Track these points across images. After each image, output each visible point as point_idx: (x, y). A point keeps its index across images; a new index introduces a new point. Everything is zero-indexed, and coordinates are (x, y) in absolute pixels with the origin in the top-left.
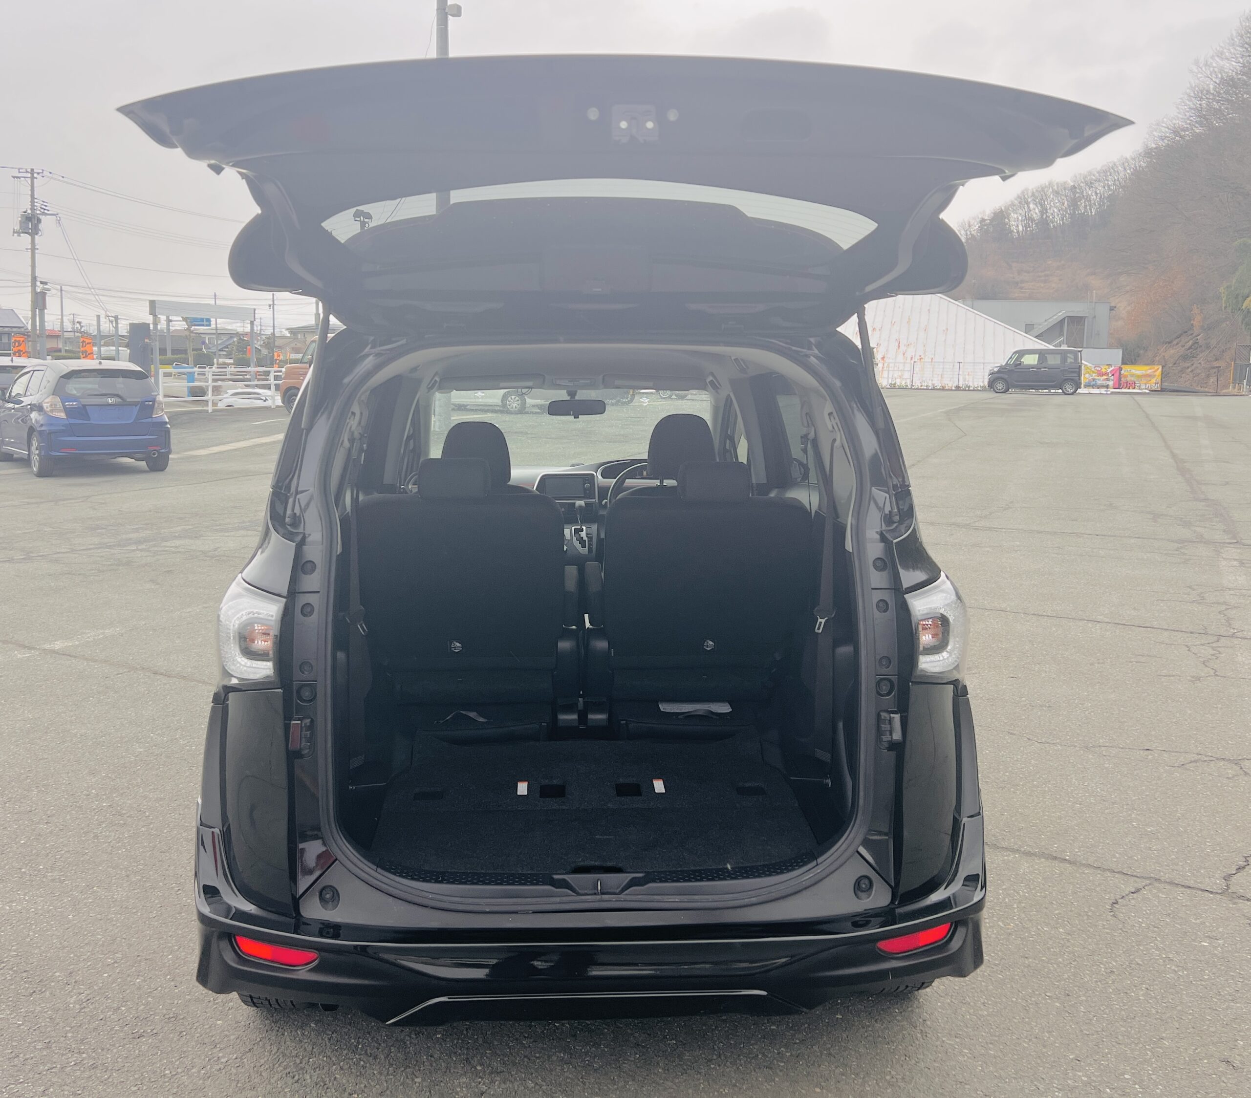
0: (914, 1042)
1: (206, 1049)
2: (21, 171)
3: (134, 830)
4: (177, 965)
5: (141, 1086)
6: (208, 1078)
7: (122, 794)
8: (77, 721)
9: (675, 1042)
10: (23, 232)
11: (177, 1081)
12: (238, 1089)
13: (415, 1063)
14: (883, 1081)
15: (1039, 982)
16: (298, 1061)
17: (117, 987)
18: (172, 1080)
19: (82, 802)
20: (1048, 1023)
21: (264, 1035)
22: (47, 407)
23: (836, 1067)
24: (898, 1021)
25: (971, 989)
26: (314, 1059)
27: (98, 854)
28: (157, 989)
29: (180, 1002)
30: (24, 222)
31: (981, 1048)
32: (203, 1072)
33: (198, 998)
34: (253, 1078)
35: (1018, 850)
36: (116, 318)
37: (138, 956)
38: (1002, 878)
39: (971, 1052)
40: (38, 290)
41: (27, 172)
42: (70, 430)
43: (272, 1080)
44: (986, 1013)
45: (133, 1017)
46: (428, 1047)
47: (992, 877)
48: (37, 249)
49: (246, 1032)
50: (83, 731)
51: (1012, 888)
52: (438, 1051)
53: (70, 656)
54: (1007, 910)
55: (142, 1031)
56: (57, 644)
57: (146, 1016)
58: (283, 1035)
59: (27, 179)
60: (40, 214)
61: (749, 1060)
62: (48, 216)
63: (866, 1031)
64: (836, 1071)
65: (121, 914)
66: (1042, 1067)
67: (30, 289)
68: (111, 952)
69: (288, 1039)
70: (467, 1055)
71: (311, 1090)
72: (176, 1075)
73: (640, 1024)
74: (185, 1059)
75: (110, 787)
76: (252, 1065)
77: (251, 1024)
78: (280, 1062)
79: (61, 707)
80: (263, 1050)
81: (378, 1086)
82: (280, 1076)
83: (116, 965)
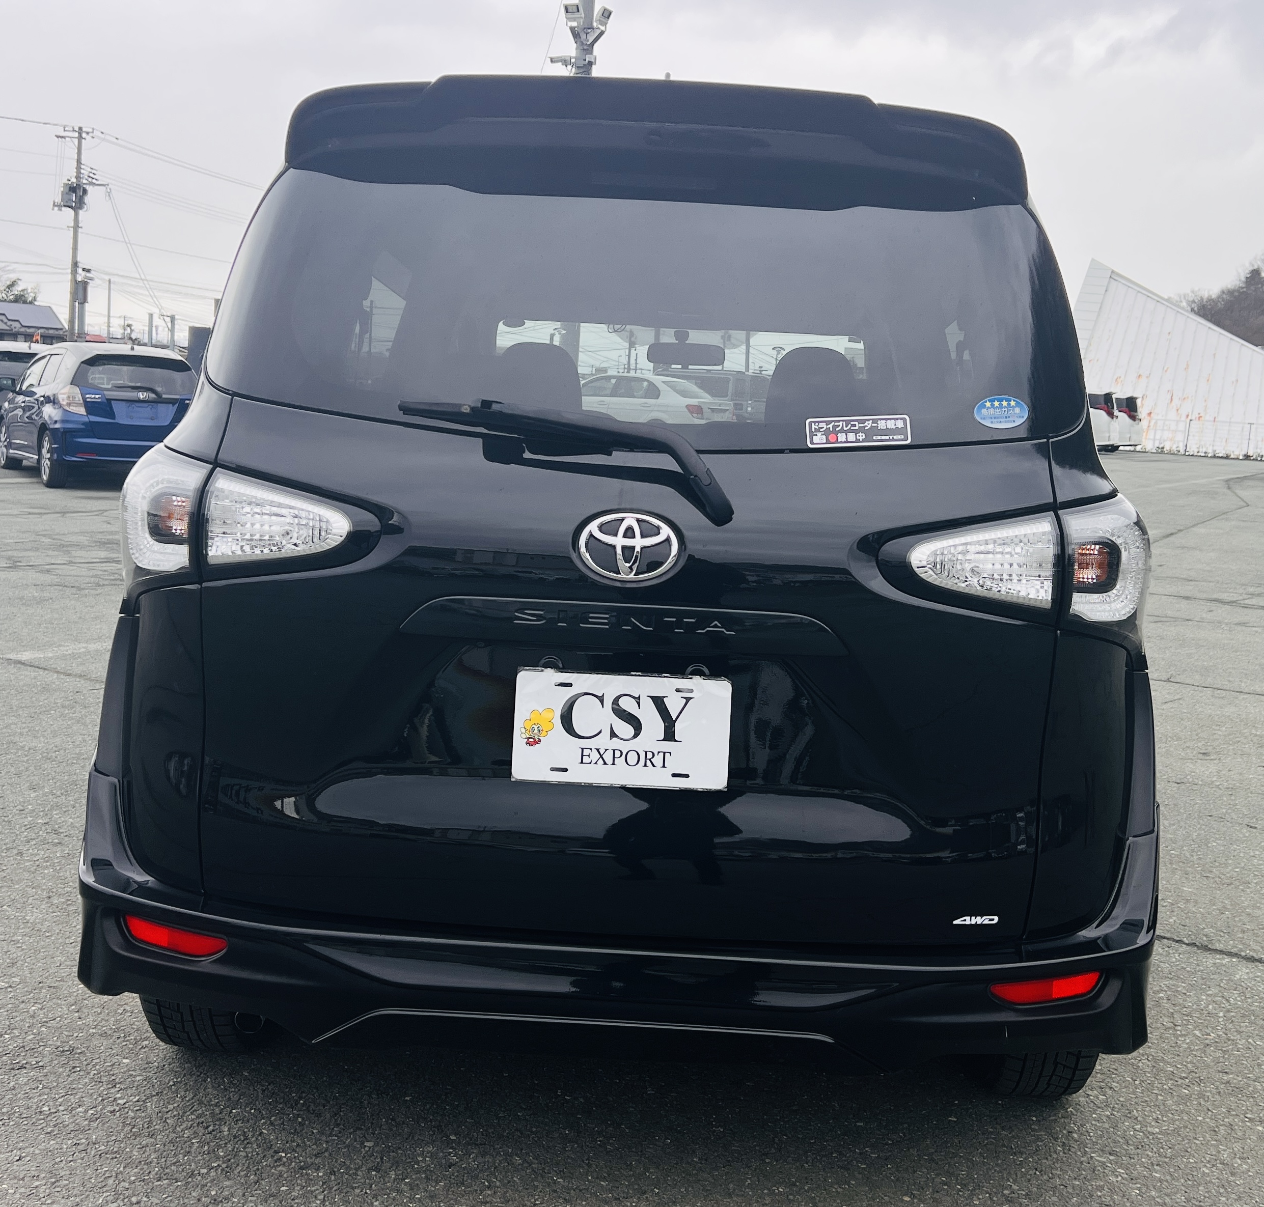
0: (1051, 1156)
1: (102, 1088)
2: (66, 129)
3: (69, 850)
4: (88, 995)
5: (8, 1121)
6: (97, 1119)
7: (65, 812)
8: (29, 733)
9: (722, 1130)
10: (65, 206)
11: (55, 1119)
12: (132, 1134)
13: (369, 1125)
14: (999, 1196)
15: (1238, 1102)
16: (217, 1110)
17: (5, 1013)
18: (49, 1118)
19: (13, 817)
20: (1243, 1149)
21: (179, 1079)
22: (63, 400)
23: (937, 1175)
24: (1034, 1130)
25: (1142, 1102)
26: (239, 1110)
27: (18, 872)
28: (55, 1019)
29: (81, 1035)
30: (67, 193)
31: (1143, 1169)
32: (92, 1112)
33: (106, 1033)
34: (155, 1124)
35: (1236, 954)
36: (173, 319)
37: (40, 983)
38: (1208, 983)
39: (1128, 1172)
40: (79, 279)
41: (74, 130)
42: (91, 429)
43: (178, 1129)
44: (1157, 1130)
45: (17, 1046)
46: (391, 1110)
47: (1195, 981)
48: (81, 227)
49: (157, 1074)
50: (34, 744)
51: (1221, 994)
52: (403, 1114)
53: (38, 667)
54: (1208, 1018)
55: (25, 1062)
56: (25, 655)
57: (33, 1047)
58: (205, 1081)
59: (73, 139)
60: (86, 184)
61: (818, 1158)
62: (96, 187)
63: (987, 1139)
64: (936, 1180)
65: (30, 937)
66: (1224, 1197)
67: (69, 277)
68: (8, 975)
69: (210, 1086)
70: (440, 1122)
71: (226, 1143)
72: (56, 1112)
73: (679, 1106)
74: (72, 1097)
75: (52, 803)
76: (157, 1110)
77: (166, 1066)
78: (193, 1109)
79: (13, 718)
80: (176, 1095)
81: (314, 1147)
82: (189, 1125)
83: (10, 989)
